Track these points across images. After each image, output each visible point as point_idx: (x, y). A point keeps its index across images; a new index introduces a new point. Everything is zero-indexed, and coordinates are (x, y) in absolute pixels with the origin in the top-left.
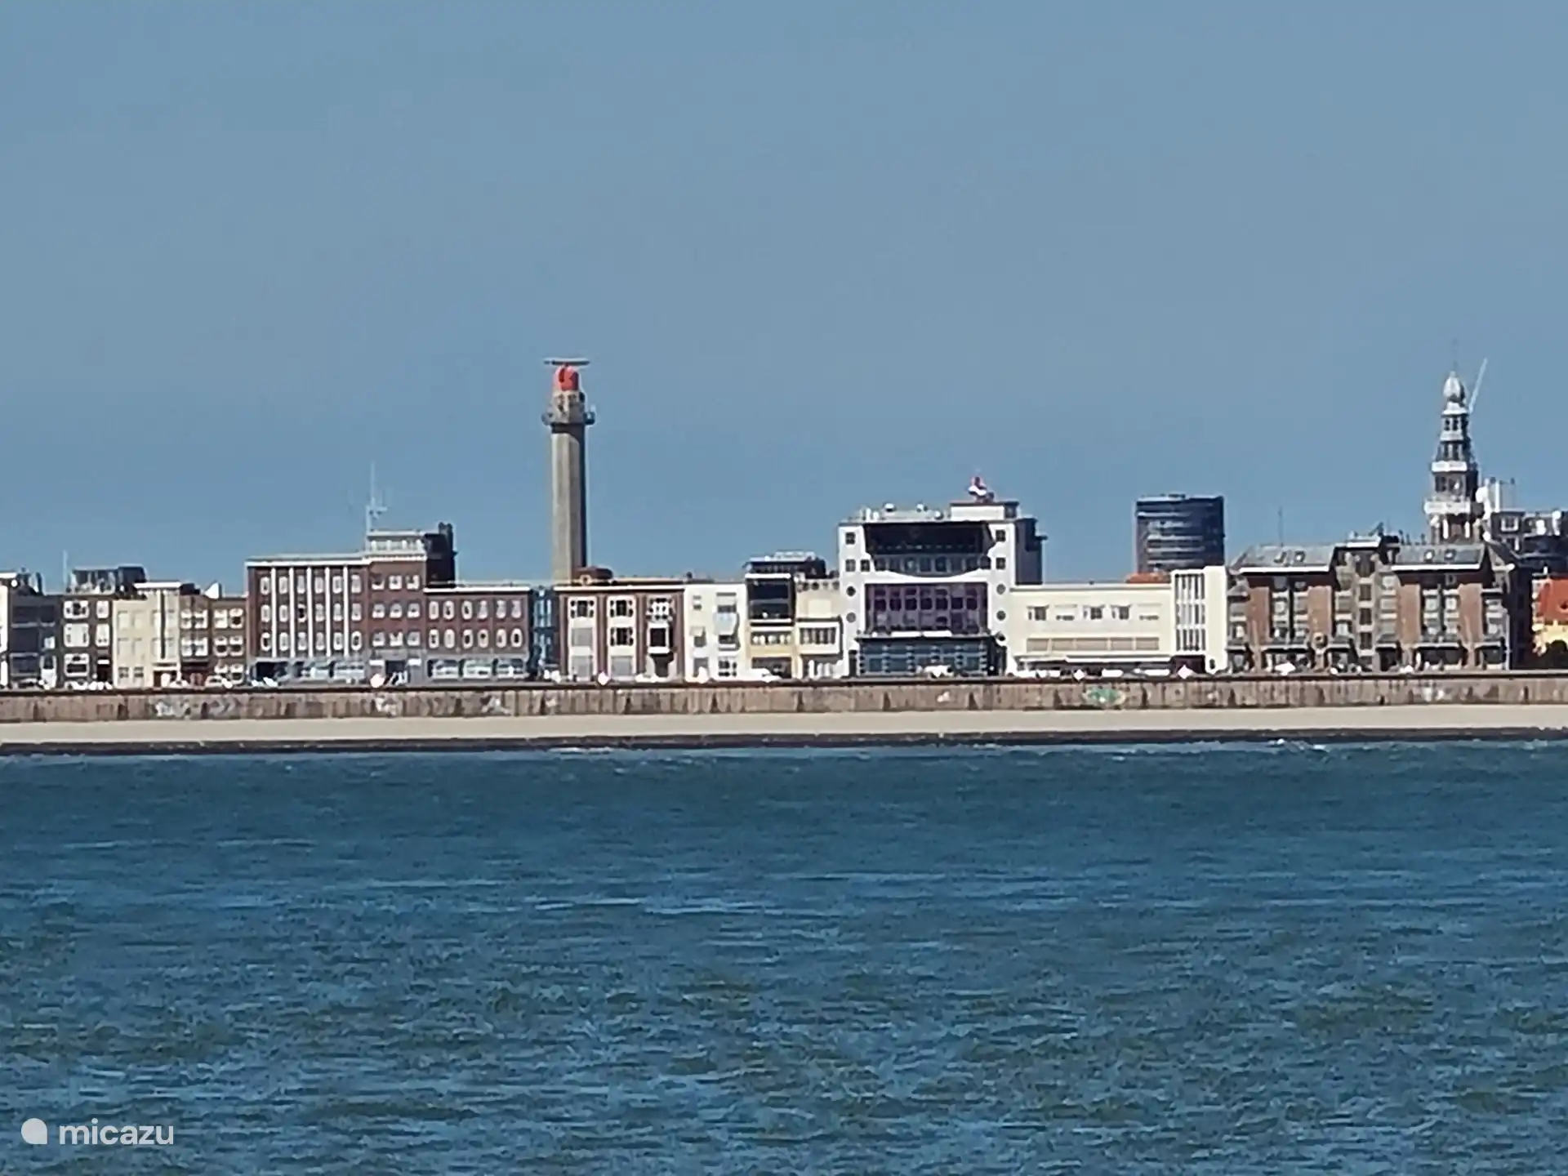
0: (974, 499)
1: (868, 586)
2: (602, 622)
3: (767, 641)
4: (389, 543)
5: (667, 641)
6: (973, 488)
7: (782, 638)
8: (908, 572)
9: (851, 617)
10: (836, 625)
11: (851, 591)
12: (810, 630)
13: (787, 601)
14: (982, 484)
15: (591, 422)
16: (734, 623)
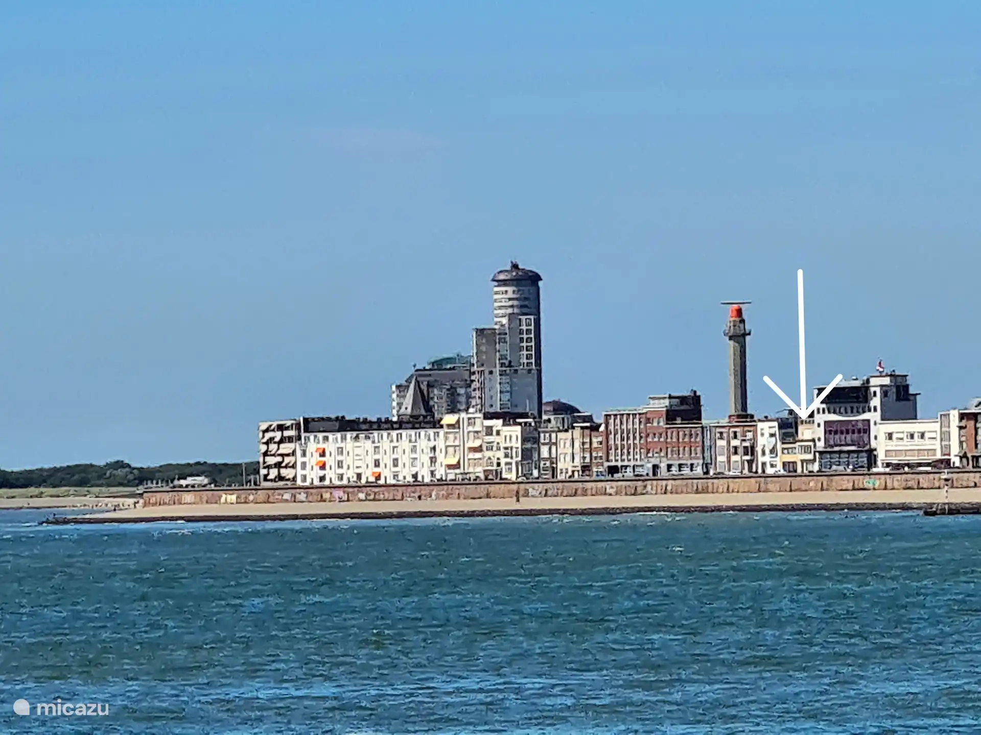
0: (878, 374)
1: (825, 422)
2: (729, 443)
3: (788, 453)
4: (656, 401)
5: (750, 453)
6: (878, 368)
7: (790, 451)
8: (840, 413)
9: (819, 439)
10: (811, 444)
11: (819, 425)
12: (801, 446)
13: (793, 430)
14: (882, 365)
15: (749, 334)
16: (774, 442)
